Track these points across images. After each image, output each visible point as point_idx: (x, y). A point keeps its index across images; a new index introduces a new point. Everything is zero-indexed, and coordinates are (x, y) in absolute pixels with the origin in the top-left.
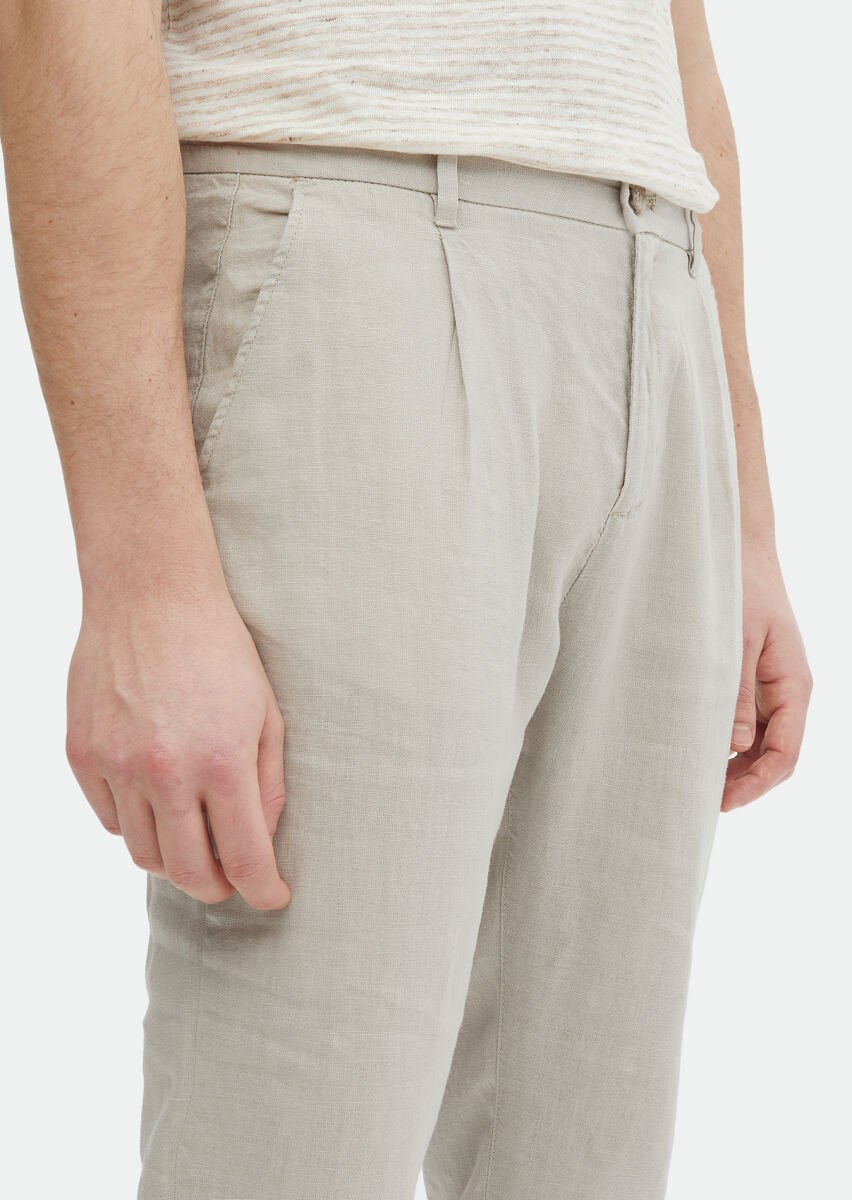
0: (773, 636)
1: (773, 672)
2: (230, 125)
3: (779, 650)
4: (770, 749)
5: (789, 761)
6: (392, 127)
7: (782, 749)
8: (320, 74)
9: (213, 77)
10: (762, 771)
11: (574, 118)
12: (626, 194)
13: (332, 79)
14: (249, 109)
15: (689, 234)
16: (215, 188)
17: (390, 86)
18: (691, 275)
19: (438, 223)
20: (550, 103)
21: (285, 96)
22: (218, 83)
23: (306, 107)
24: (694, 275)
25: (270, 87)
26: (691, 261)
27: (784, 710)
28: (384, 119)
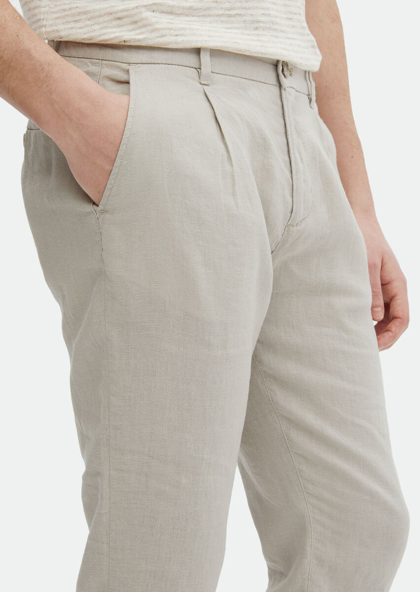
0: (385, 260)
1: (387, 279)
2: (93, 34)
3: (389, 267)
4: (395, 318)
5: (405, 322)
6: (176, 33)
7: (401, 317)
8: (137, 7)
9: (82, 10)
10: (393, 329)
11: (256, 29)
12: (280, 68)
13: (143, 10)
14: (101, 26)
15: (308, 87)
16: (89, 67)
17: (171, 13)
18: (311, 107)
19: (202, 82)
20: (245, 22)
21: (119, 19)
22: (85, 13)
23: (131, 24)
24: (312, 107)
25: (111, 14)
26: (310, 100)
27: (397, 298)
28: (171, 29)
